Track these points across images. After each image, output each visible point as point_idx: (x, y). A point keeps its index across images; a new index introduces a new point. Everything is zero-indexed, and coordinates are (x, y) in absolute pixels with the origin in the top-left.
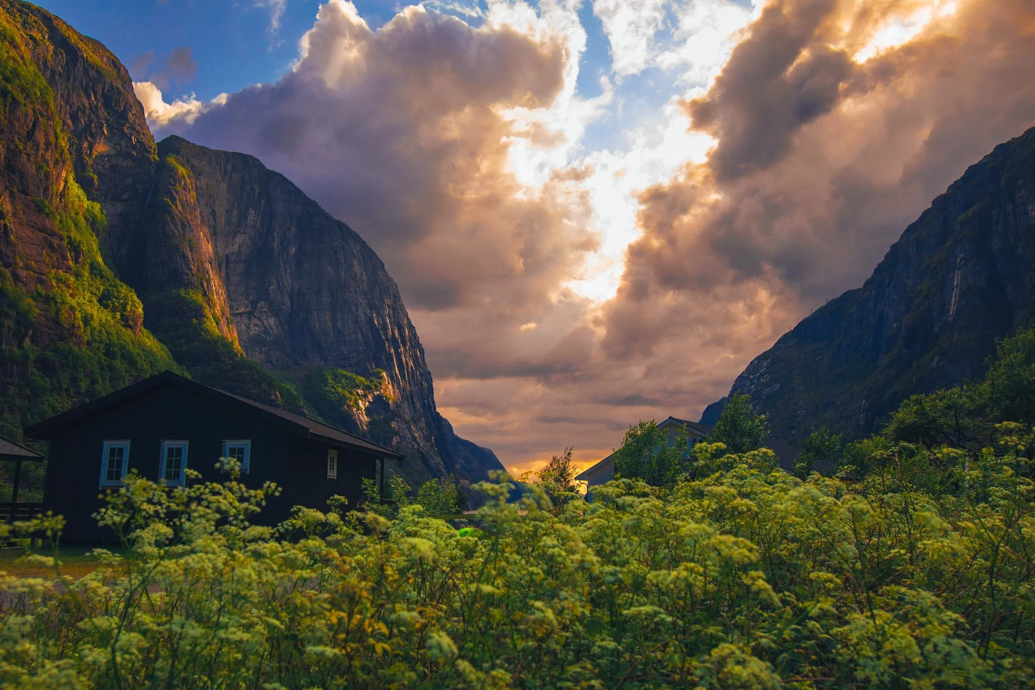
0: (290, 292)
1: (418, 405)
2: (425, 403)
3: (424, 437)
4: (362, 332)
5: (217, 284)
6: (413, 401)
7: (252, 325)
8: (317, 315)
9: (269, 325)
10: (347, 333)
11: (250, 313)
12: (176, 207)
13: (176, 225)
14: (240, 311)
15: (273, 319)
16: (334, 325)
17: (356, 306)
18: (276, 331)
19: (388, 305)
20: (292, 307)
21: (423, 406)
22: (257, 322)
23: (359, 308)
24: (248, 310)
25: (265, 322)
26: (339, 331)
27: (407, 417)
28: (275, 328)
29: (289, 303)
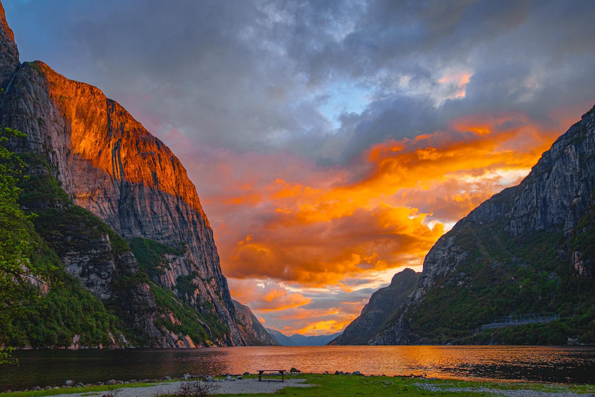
0: (120, 185)
1: (210, 270)
2: (214, 268)
3: (215, 291)
4: (171, 215)
5: (63, 166)
6: (206, 266)
7: (91, 206)
8: (140, 202)
9: (104, 207)
10: (160, 215)
11: (91, 198)
12: (30, 94)
13: (28, 106)
14: (83, 196)
15: (107, 203)
16: (152, 210)
17: (167, 196)
18: (108, 212)
19: (190, 198)
20: (121, 196)
21: (214, 270)
22: (95, 205)
23: (169, 198)
24: (89, 195)
25: (101, 205)
26: (155, 213)
27: (203, 276)
28: (107, 210)
29: (119, 192)
